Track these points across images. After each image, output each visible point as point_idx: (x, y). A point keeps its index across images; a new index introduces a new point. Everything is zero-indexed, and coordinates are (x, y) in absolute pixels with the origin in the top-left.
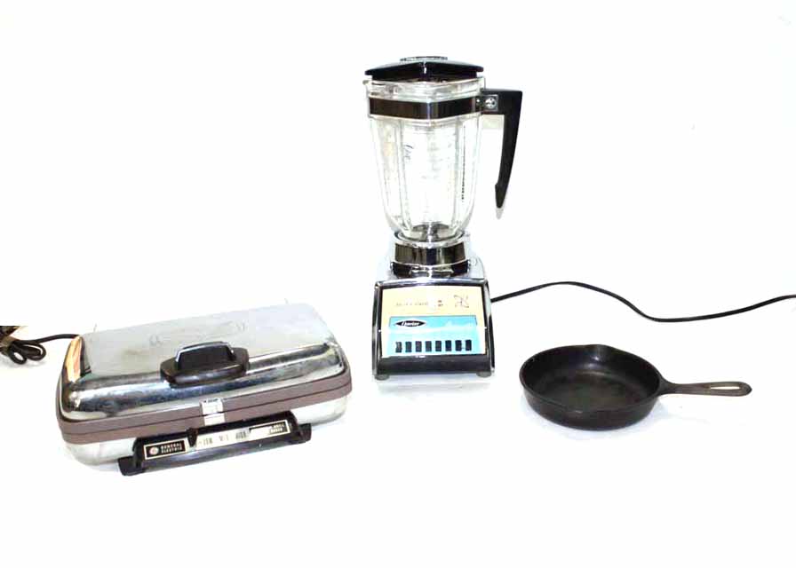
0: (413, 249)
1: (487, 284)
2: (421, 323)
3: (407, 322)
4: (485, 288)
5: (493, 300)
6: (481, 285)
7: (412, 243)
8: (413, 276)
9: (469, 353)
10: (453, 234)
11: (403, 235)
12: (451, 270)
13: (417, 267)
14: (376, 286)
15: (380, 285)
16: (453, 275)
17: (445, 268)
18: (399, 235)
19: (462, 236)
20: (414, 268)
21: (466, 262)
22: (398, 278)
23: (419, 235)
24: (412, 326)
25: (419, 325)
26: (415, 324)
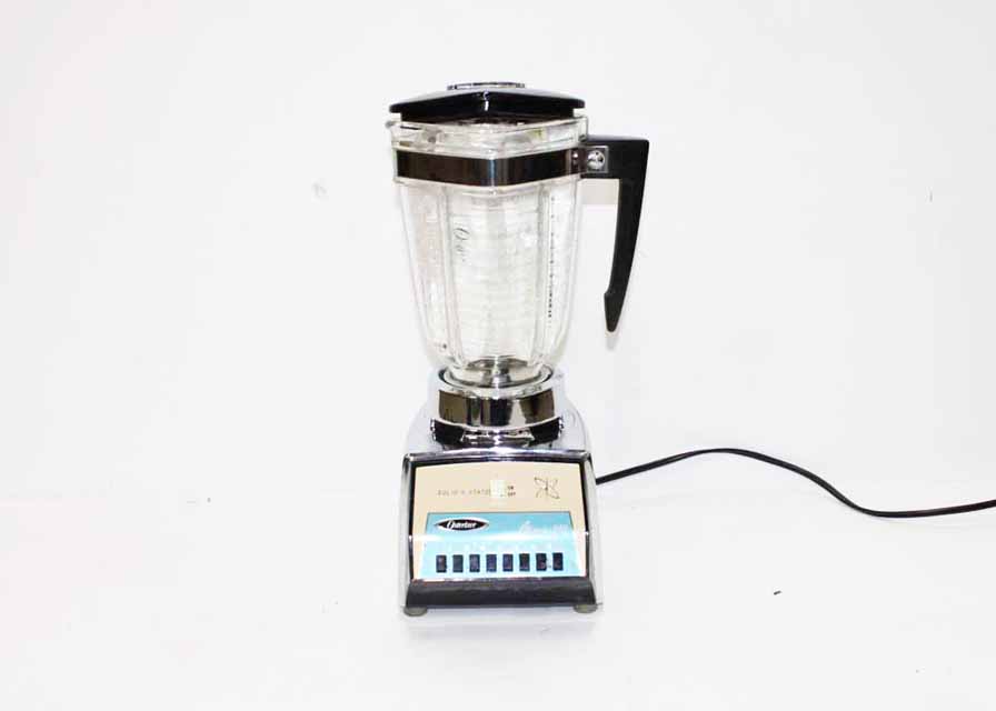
0: (469, 401)
1: (590, 459)
2: (480, 524)
3: (457, 521)
4: (587, 464)
5: (600, 481)
6: (580, 462)
7: (466, 389)
8: (467, 444)
9: (558, 574)
10: (535, 374)
11: (452, 377)
12: (530, 436)
13: (474, 429)
14: (406, 460)
15: (412, 459)
16: (533, 444)
17: (521, 432)
18: (446, 376)
19: (549, 377)
20: (469, 433)
21: (556, 422)
22: (444, 449)
23: (478, 377)
24: (463, 529)
25: (476, 527)
26: (470, 525)
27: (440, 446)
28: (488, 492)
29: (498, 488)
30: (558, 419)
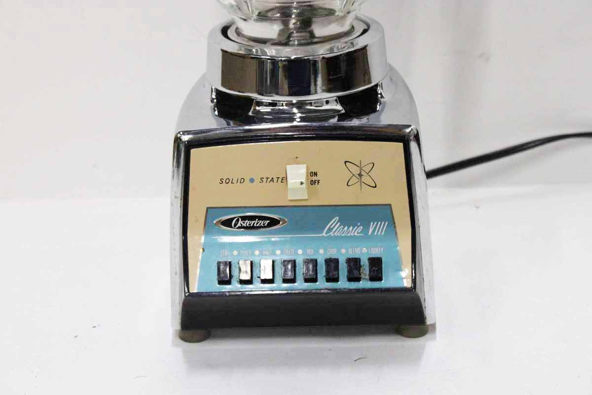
0: (261, 62)
1: (417, 138)
2: (273, 222)
3: (244, 218)
4: (413, 145)
5: (431, 174)
6: (404, 140)
7: (256, 49)
8: (260, 118)
9: (376, 285)
10: (346, 28)
11: (238, 33)
12: (339, 107)
13: (266, 99)
14: (177, 140)
15: (185, 138)
16: (342, 117)
17: (327, 102)
18: (231, 33)
19: (365, 31)
20: (260, 104)
21: (374, 89)
22: (228, 124)
23: (271, 30)
24: (253, 228)
25: (269, 225)
26: (261, 223)
27: (223, 122)
28: (284, 179)
29: (297, 174)
30: (377, 85)
